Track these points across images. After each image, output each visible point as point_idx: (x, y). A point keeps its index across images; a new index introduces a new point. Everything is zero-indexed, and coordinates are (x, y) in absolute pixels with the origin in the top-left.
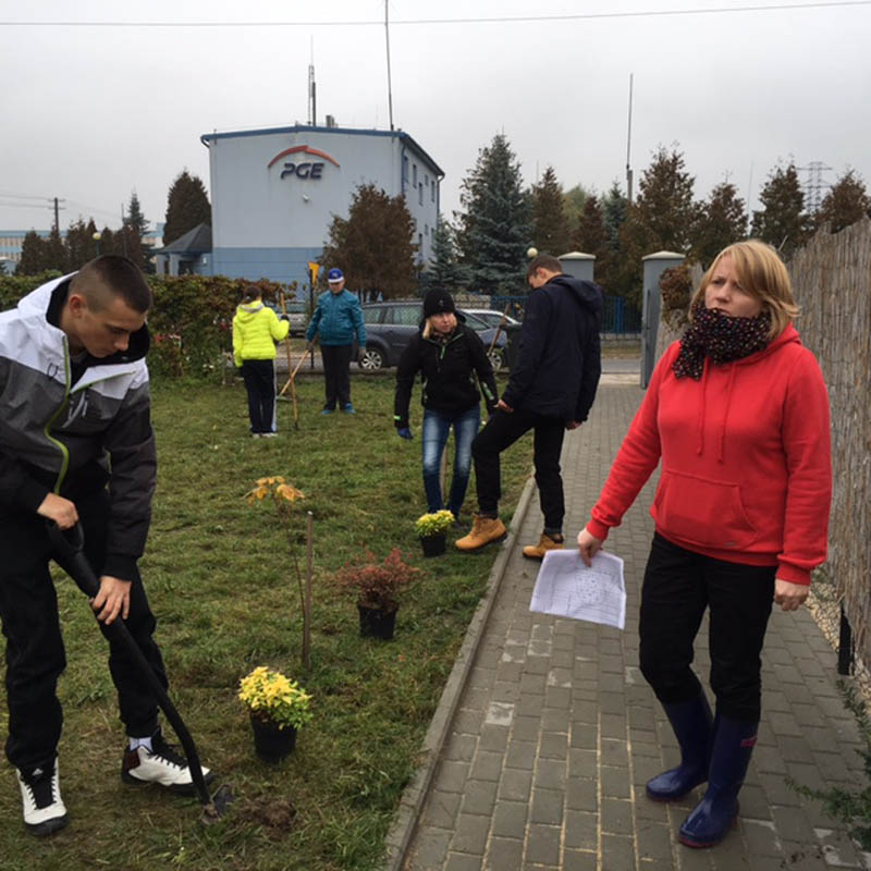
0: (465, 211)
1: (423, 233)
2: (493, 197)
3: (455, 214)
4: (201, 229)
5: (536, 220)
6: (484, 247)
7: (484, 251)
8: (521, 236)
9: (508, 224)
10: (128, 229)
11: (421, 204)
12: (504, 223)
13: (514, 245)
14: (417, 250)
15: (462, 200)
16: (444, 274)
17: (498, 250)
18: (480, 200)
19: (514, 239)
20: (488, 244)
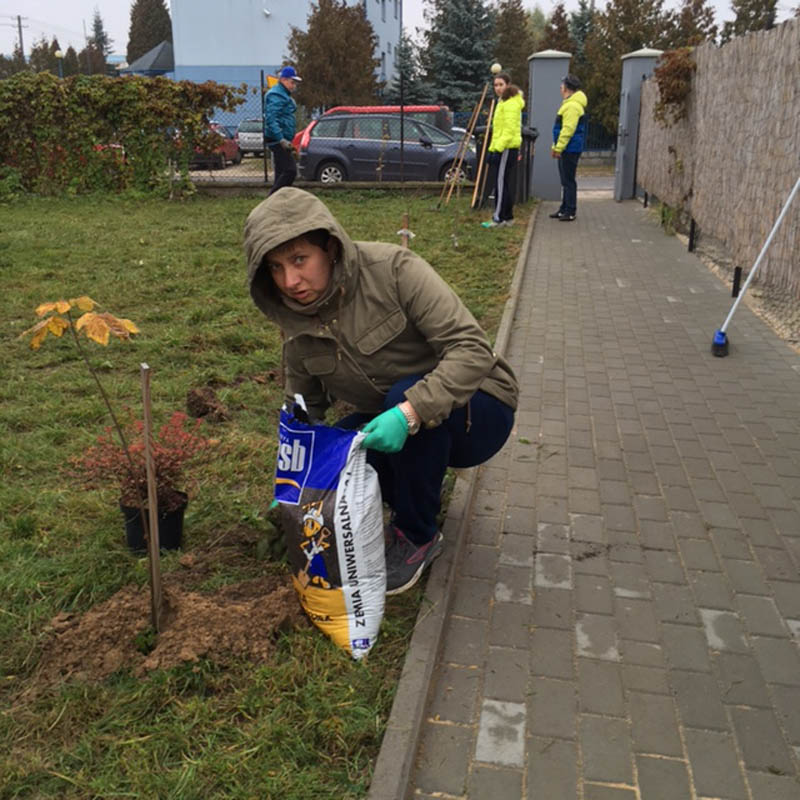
0: (428, 27)
1: (386, 52)
2: (456, 11)
3: (418, 30)
4: (164, 46)
5: (500, 35)
6: (447, 64)
7: (446, 68)
8: (485, 52)
9: (472, 40)
10: (92, 48)
11: (384, 21)
12: (467, 39)
13: (477, 62)
14: (379, 65)
15: (425, 15)
16: (406, 91)
17: (461, 67)
18: (443, 15)
19: (478, 55)
20: (451, 61)
